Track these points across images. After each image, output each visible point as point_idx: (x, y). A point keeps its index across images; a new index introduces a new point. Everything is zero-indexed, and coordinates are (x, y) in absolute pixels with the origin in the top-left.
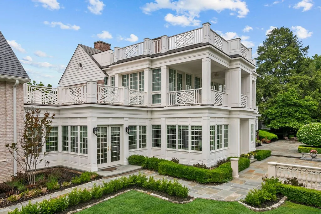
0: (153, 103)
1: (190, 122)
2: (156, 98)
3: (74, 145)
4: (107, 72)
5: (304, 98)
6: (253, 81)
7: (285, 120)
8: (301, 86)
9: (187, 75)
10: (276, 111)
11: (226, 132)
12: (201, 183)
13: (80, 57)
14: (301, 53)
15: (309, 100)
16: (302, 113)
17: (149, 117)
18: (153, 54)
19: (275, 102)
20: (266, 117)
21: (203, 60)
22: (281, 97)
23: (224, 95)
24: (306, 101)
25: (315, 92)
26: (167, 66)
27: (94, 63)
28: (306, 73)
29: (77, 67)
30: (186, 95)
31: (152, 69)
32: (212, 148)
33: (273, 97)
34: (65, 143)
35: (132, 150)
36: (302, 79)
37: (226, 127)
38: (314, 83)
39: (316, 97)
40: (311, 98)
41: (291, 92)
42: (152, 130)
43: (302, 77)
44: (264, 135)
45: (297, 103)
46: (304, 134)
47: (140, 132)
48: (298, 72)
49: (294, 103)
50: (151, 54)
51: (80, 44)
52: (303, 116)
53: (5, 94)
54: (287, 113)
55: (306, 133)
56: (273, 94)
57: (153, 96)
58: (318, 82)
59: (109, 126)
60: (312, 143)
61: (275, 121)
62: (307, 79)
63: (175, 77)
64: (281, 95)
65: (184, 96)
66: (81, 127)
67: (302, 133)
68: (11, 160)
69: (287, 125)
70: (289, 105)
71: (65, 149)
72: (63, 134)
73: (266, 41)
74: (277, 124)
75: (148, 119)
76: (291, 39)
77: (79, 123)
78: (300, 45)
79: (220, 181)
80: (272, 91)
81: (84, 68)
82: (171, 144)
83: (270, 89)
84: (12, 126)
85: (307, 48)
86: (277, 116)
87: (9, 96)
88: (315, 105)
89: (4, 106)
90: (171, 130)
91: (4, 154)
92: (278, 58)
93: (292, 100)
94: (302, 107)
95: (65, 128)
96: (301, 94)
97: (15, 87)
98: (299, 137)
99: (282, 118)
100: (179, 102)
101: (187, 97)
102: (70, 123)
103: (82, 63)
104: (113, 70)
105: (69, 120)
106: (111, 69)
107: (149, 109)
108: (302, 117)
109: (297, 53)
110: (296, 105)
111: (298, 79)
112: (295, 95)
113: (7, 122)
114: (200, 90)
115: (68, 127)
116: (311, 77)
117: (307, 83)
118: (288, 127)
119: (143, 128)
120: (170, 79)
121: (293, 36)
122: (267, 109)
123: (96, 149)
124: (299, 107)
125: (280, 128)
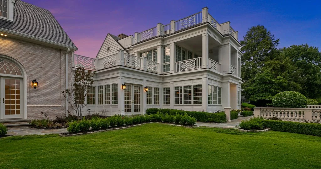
0: (164, 72)
1: (192, 83)
2: (166, 68)
3: (108, 99)
4: (129, 52)
5: (276, 78)
6: (239, 59)
7: (262, 94)
8: (274, 69)
9: (189, 52)
10: (255, 88)
11: (220, 92)
12: (203, 122)
13: (109, 43)
14: (273, 45)
15: (281, 79)
16: (275, 89)
17: (161, 81)
18: (164, 35)
19: (254, 81)
20: (247, 93)
21: (202, 35)
22: (259, 77)
23: (218, 64)
24: (278, 79)
25: (285, 73)
26: (174, 43)
27: (119, 45)
28: (277, 59)
29: (106, 51)
30: (190, 63)
31: (163, 46)
32: (209, 102)
33: (252, 78)
34: (100, 99)
35: (149, 105)
36: (274, 64)
37: (220, 88)
38: (284, 67)
39: (286, 77)
40: (282, 78)
41: (266, 73)
42: (163, 91)
43: (275, 62)
44: (246, 105)
45: (271, 81)
46: (278, 99)
47: (155, 93)
48: (271, 59)
49: (269, 81)
50: (163, 35)
51: (109, 33)
52: (276, 90)
53: (60, 58)
54: (263, 89)
55: (280, 98)
56: (252, 76)
57: (164, 66)
58: (287, 66)
59: (133, 85)
60: (285, 105)
61: (254, 96)
62: (278, 64)
63: (180, 52)
64: (259, 75)
65: (188, 64)
66: (113, 85)
67: (276, 99)
68: (64, 106)
69: (264, 98)
70: (265, 83)
71: (101, 103)
72: (99, 92)
73: (246, 36)
74: (255, 98)
75: (161, 84)
76: (265, 34)
77: (111, 82)
78: (273, 38)
79: (218, 121)
80: (251, 73)
81: (112, 50)
82: (178, 101)
83: (250, 72)
84: (64, 82)
85: (278, 41)
86: (256, 92)
87: (63, 60)
88: (285, 83)
89: (59, 67)
90: (178, 90)
91: (60, 101)
92: (256, 49)
93: (267, 79)
94: (275, 84)
95: (100, 87)
96: (274, 75)
97: (67, 53)
98: (274, 102)
99: (260, 93)
100: (184, 69)
101: (190, 65)
102: (104, 83)
103: (110, 47)
104: (134, 49)
105: (104, 81)
106: (132, 49)
107: (161, 75)
108: (275, 92)
109: (271, 45)
110: (271, 83)
111: (272, 64)
112: (270, 75)
113: (61, 78)
114: (200, 59)
115: (102, 87)
116: (282, 62)
117: (279, 66)
118: (264, 99)
119: (157, 89)
120: (177, 53)
121: (267, 32)
122: (248, 86)
123: (124, 105)
124: (273, 84)
125: (258, 100)
